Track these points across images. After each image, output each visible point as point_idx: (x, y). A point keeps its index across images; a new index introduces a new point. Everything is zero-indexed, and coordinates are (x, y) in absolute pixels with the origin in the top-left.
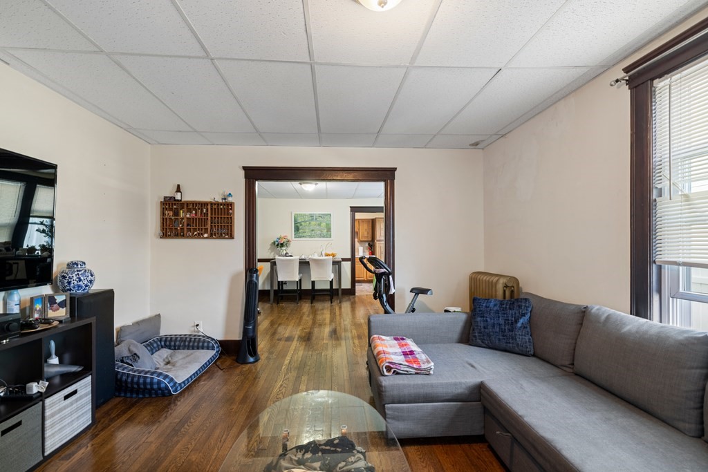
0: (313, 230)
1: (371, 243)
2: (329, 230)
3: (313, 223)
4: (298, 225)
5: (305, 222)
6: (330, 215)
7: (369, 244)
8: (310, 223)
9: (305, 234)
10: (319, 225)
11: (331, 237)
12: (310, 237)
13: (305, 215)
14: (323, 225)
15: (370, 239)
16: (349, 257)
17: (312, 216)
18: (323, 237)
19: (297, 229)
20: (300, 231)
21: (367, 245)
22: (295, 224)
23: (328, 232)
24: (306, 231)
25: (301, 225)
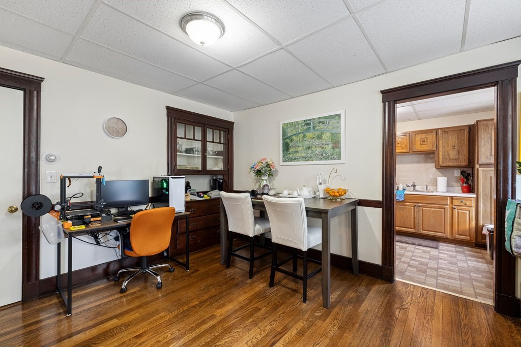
0: (309, 148)
1: (469, 171)
2: (336, 144)
3: (309, 135)
4: (288, 140)
5: (297, 135)
6: (339, 116)
7: (462, 173)
8: (304, 136)
9: (298, 155)
10: (320, 137)
11: (339, 158)
12: (305, 158)
13: (298, 123)
14: (327, 136)
15: (464, 163)
16: (379, 197)
17: (307, 123)
18: (327, 158)
19: (286, 147)
20: (291, 150)
21: (457, 173)
22: (284, 139)
23: (334, 150)
24: (300, 149)
25: (292, 140)
